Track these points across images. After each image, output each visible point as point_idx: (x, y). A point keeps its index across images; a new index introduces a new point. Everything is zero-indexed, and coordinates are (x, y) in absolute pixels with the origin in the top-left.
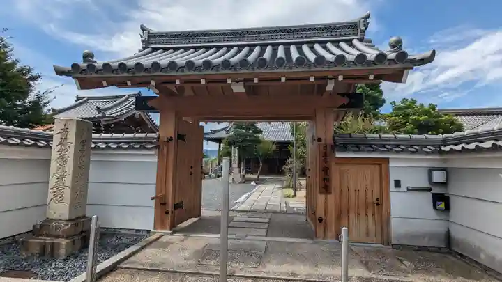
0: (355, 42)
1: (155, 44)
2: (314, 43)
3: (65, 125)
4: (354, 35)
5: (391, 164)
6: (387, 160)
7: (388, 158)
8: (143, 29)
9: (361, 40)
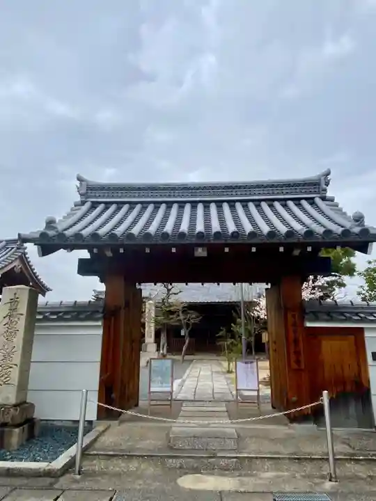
0: (318, 201)
1: (95, 197)
2: (274, 200)
3: (15, 294)
4: (315, 193)
5: (367, 334)
6: (362, 330)
7: (362, 329)
8: (79, 179)
9: (324, 199)
